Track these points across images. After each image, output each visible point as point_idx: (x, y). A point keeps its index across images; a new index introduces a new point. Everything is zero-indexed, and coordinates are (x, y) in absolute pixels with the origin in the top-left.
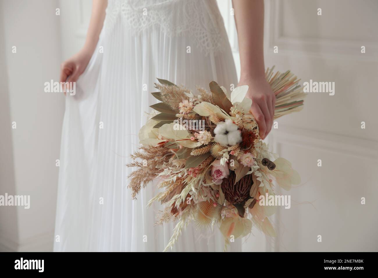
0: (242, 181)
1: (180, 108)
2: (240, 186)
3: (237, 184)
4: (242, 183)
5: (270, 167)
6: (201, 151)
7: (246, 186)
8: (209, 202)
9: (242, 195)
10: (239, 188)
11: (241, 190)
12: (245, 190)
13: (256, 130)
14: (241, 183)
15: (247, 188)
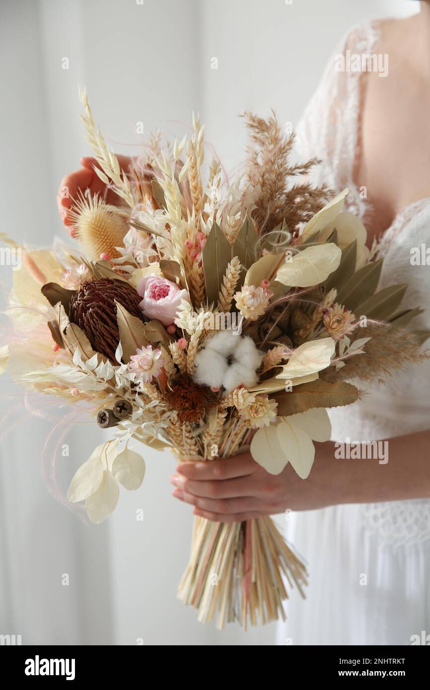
0: (113, 329)
1: (345, 310)
2: (105, 316)
3: (112, 313)
4: (108, 325)
5: (107, 414)
6: (229, 285)
7: (97, 330)
8: (118, 249)
9: (85, 310)
10: (104, 310)
11: (97, 314)
12: (91, 321)
13: (197, 449)
14: (110, 323)
15: (91, 328)
